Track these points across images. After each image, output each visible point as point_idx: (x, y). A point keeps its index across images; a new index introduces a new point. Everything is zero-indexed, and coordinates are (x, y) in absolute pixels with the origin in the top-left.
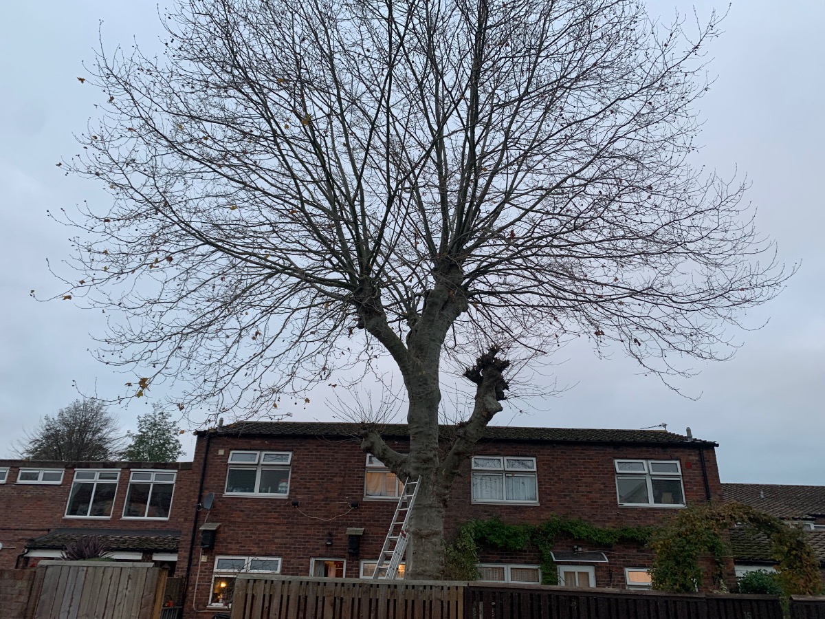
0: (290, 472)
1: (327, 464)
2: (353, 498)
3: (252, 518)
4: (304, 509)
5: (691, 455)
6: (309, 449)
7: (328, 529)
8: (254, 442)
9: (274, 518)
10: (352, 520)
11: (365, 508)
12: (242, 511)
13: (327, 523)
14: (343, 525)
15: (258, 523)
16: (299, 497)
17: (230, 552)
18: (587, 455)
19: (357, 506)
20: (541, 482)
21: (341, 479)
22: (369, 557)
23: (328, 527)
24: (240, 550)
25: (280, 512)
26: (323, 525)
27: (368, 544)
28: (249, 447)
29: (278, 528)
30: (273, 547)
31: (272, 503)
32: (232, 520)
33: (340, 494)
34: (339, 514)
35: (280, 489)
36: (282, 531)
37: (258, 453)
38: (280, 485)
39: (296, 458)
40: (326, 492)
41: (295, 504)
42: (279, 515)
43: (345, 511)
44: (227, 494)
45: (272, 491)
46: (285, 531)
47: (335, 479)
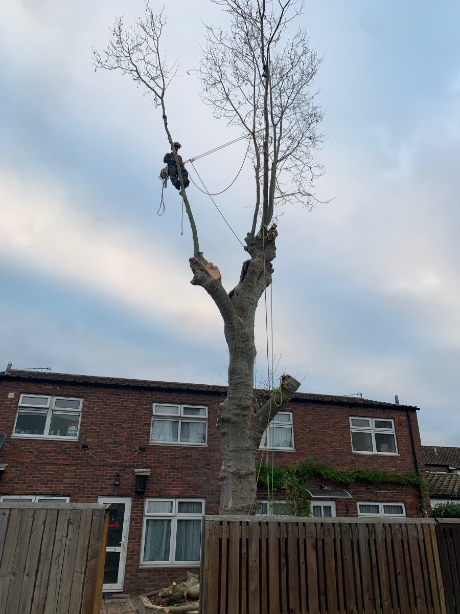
0: (80, 417)
1: (117, 411)
2: (141, 443)
3: (41, 459)
4: (93, 452)
5: (401, 416)
6: (100, 397)
7: (116, 470)
8: (45, 387)
9: (64, 459)
10: (139, 462)
11: (150, 451)
12: (31, 452)
13: (115, 465)
14: (130, 466)
15: (46, 464)
16: (88, 440)
17: (16, 492)
18: (330, 413)
19: (144, 450)
20: (296, 432)
21: (129, 425)
22: (154, 495)
23: (115, 468)
24: (27, 490)
25: (70, 454)
26: (110, 466)
27: (152, 483)
28: (41, 392)
29: (67, 468)
30: (62, 487)
31: (62, 445)
32: (20, 460)
33: (127, 439)
34: (126, 456)
35: (69, 432)
36: (71, 472)
37: (49, 397)
38: (70, 428)
39: (86, 404)
40: (115, 436)
41: (85, 447)
42: (68, 457)
43: (133, 454)
44: (15, 435)
45: (61, 435)
46: (74, 472)
47: (124, 425)
